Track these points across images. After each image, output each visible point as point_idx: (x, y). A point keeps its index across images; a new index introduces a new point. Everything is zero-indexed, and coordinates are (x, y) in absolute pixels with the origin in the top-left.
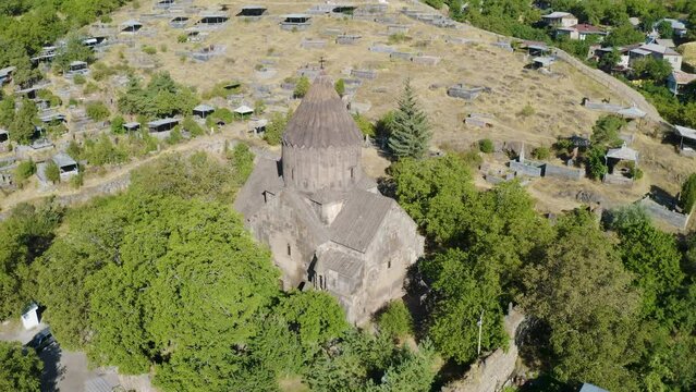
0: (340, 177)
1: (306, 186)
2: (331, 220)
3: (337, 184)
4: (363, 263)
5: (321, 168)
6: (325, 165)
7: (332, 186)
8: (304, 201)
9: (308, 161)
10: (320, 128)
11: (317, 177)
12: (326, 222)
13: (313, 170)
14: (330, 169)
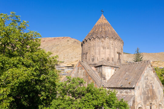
0: (113, 56)
1: (93, 60)
2: (108, 78)
3: (111, 60)
4: (134, 96)
5: (102, 49)
6: (104, 48)
7: (108, 60)
8: (91, 68)
9: (94, 46)
10: (101, 31)
11: (100, 54)
12: (105, 79)
13: (97, 51)
14: (107, 50)
